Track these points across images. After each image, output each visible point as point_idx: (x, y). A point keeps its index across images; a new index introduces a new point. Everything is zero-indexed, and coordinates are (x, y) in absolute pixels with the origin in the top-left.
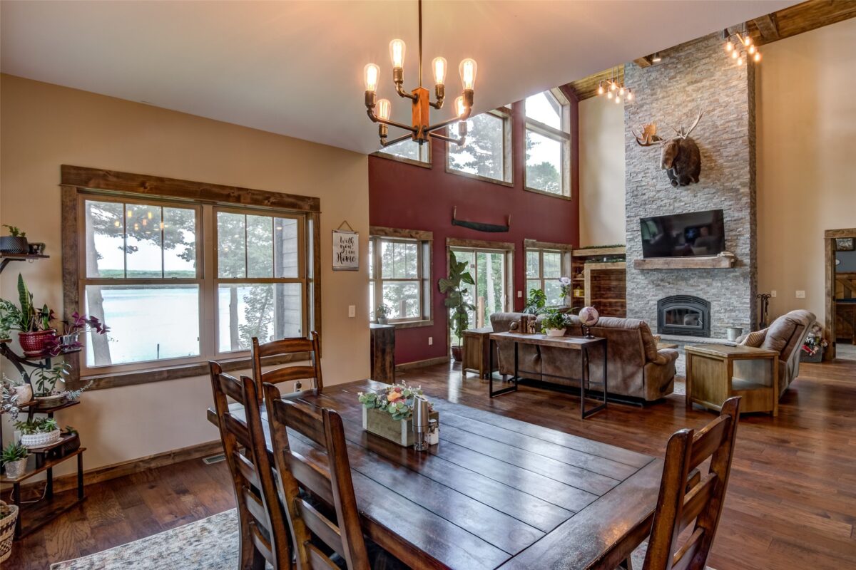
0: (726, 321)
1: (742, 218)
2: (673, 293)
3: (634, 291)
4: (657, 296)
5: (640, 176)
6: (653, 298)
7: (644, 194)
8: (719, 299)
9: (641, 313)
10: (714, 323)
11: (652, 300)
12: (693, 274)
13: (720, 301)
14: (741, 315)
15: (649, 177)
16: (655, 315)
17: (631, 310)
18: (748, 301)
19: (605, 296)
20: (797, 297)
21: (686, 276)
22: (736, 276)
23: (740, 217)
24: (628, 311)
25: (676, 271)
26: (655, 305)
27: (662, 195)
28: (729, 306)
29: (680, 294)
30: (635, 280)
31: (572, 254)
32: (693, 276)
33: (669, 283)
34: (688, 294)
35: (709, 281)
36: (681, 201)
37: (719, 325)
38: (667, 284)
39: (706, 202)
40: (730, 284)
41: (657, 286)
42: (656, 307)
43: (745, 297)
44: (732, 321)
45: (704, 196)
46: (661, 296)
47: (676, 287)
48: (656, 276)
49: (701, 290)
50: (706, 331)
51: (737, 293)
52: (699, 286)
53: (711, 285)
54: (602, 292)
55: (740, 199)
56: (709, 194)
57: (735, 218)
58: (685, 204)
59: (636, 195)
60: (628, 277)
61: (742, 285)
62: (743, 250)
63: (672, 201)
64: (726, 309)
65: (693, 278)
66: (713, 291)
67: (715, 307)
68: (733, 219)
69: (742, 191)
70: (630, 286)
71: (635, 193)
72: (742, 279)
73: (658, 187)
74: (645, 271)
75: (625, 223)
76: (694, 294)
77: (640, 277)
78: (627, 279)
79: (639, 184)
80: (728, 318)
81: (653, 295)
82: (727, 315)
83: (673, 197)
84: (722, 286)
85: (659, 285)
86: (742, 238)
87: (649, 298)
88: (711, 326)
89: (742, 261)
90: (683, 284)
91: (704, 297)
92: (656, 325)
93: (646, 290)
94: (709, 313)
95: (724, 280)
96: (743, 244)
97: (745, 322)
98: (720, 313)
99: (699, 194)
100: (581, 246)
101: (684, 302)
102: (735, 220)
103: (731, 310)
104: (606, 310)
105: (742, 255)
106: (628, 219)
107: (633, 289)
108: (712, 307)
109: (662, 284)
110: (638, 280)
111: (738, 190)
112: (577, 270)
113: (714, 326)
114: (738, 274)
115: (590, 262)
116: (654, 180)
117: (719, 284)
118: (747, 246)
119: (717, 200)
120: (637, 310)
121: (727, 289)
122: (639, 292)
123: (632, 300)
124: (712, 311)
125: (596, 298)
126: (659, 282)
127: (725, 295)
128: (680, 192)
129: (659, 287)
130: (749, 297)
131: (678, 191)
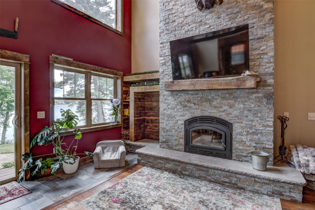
0: (248, 143)
1: (266, 36)
2: (198, 113)
3: (165, 111)
4: (184, 116)
5: (171, 4)
6: (181, 118)
7: (175, 21)
8: (241, 121)
9: (171, 131)
10: (235, 145)
11: (180, 120)
12: (216, 95)
13: (242, 123)
14: (264, 139)
15: (178, 4)
16: (182, 134)
17: (164, 129)
18: (271, 124)
19: (148, 114)
20: (309, 119)
21: (210, 98)
22: (258, 97)
23: (264, 34)
24: (161, 129)
25: (200, 92)
26: (182, 124)
27: (189, 20)
28: (251, 128)
29: (204, 115)
30: (166, 101)
31: (122, 79)
32: (216, 97)
33: (195, 104)
34: (212, 115)
35: (232, 102)
36: (206, 24)
37: (240, 147)
38: (193, 105)
39: (230, 23)
40: (253, 106)
41: (184, 107)
42: (183, 126)
43: (269, 119)
44: (254, 145)
45: (228, 17)
46: (187, 117)
47: (200, 108)
48: (184, 97)
49: (224, 111)
50: (227, 153)
51: (259, 115)
52: (222, 107)
53: (234, 106)
54: (146, 111)
55: (264, 16)
56: (232, 14)
57: (259, 36)
58: (210, 27)
59: (168, 23)
60: (161, 98)
61: (265, 106)
62: (267, 70)
63: (198, 25)
64: (248, 132)
65: (216, 99)
66: (236, 113)
67: (237, 129)
68: (256, 37)
69: (265, 6)
70: (162, 106)
71: (167, 21)
72: (265, 100)
73: (186, 14)
74: (174, 93)
75: (159, 49)
76: (217, 115)
77: (170, 98)
78: (160, 100)
79: (170, 13)
80: (250, 140)
81: (181, 116)
82: (249, 137)
83: (199, 21)
84: (244, 108)
85: (186, 106)
86: (266, 56)
87: (178, 118)
88: (233, 148)
89: (265, 81)
90: (207, 105)
91: (227, 119)
92: (183, 143)
93: (176, 110)
94: (231, 135)
95: (246, 101)
96: (266, 63)
97: (267, 146)
98: (242, 135)
99: (222, 15)
100: (132, 73)
101: (208, 123)
102: (259, 38)
103: (254, 133)
104: (149, 126)
105: (266, 74)
106: (162, 45)
107: (164, 110)
108: (234, 128)
109: (188, 105)
110: (169, 101)
111: (262, 6)
112: (126, 93)
113: (236, 148)
114: (260, 95)
115: (134, 86)
116: (183, 7)
117: (242, 106)
118: (271, 65)
119: (241, 19)
120: (168, 128)
121: (250, 111)
122: (169, 112)
123: (164, 120)
124: (234, 133)
125: (140, 116)
126: (186, 103)
127: (247, 116)
128: (206, 15)
129: (186, 108)
130: (273, 120)
131: (203, 14)
